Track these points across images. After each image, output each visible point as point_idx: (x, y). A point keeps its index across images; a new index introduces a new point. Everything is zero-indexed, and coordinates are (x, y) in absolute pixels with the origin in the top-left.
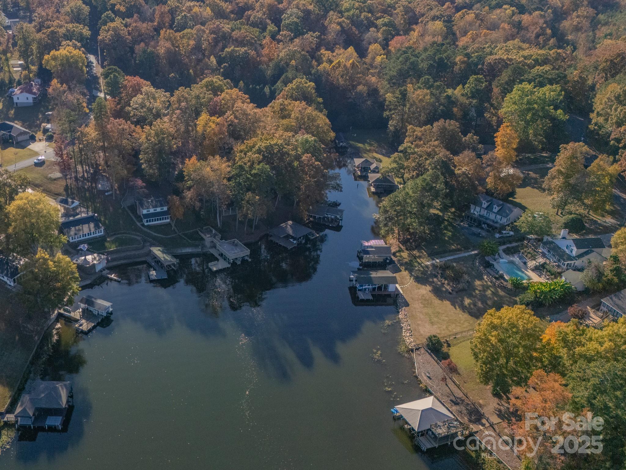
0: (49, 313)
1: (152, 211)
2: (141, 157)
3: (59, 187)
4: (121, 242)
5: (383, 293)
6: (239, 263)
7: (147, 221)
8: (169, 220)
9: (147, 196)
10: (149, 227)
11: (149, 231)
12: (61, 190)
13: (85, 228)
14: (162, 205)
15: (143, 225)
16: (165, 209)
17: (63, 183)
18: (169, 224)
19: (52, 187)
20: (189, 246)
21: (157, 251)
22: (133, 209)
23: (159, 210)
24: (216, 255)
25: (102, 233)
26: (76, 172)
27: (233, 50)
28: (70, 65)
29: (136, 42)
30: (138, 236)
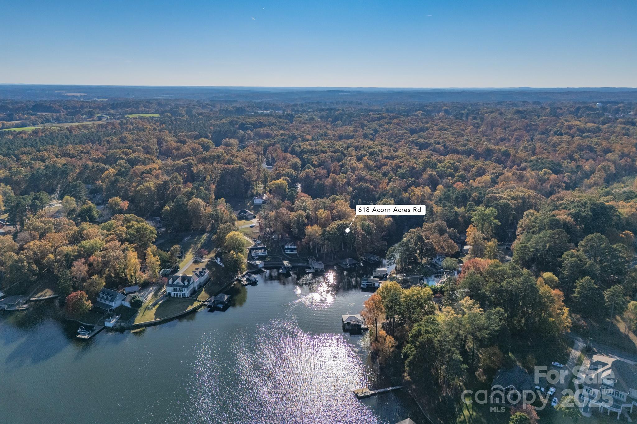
0: (233, 278)
1: (290, 247)
2: (291, 225)
3: (256, 236)
4: (273, 258)
5: (373, 286)
6: (319, 271)
7: (287, 251)
8: (296, 252)
9: (290, 242)
10: (287, 253)
11: (286, 255)
12: (257, 237)
13: (260, 251)
14: (294, 245)
15: (285, 252)
16: (296, 247)
17: (258, 234)
18: (296, 254)
19: (253, 236)
20: (302, 263)
21: (285, 263)
22: (283, 247)
23: (293, 247)
24: (311, 267)
25: (266, 254)
26: (266, 230)
27: (361, 185)
28: (280, 187)
29: (316, 179)
30: (281, 256)
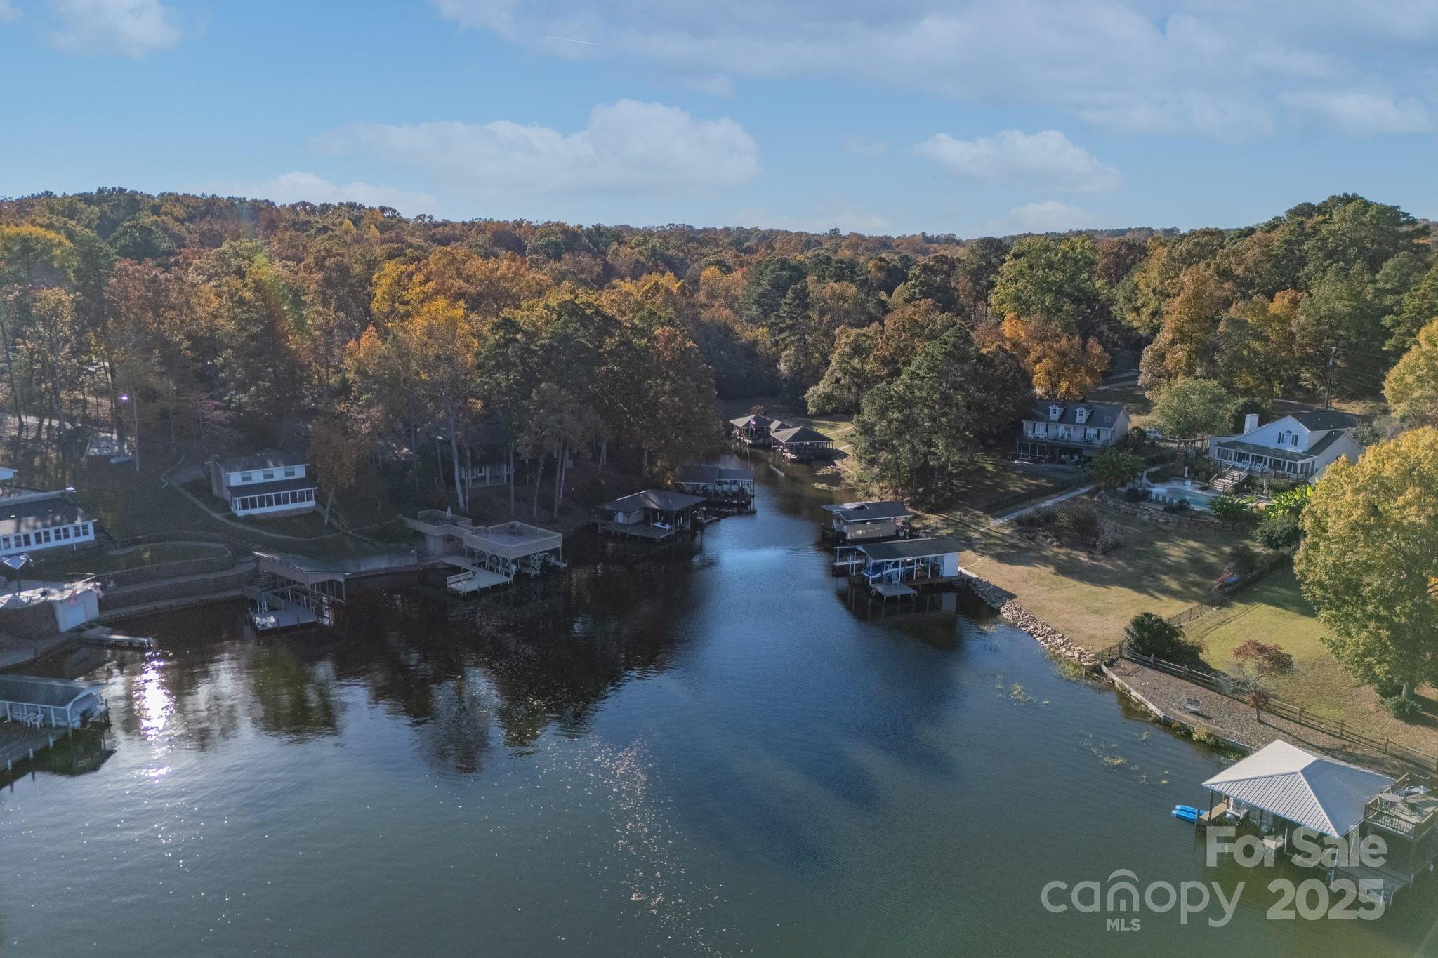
1: (257, 476)
7: (244, 506)
8: (312, 503)
10: (250, 520)
11: (250, 529)
15: (234, 518)
16: (299, 471)
18: (313, 513)
20: (380, 554)
23: (280, 474)
24: (466, 566)
25: (91, 536)
30: (217, 541)
